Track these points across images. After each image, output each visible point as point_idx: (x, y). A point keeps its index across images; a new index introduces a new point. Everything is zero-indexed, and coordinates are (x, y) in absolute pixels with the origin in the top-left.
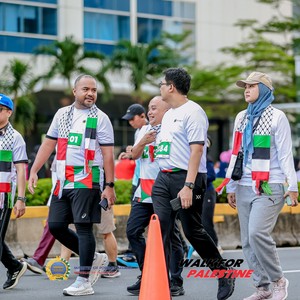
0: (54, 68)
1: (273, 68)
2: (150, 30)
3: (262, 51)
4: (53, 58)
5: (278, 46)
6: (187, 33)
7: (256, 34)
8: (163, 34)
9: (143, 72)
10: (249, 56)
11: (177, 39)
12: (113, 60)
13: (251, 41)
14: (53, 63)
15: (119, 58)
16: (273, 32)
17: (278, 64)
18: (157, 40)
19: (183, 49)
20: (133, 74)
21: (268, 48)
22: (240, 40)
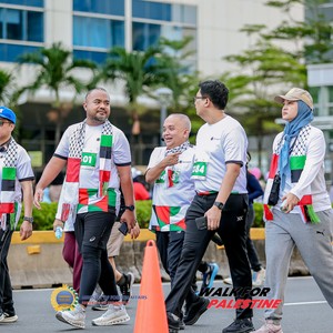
0: (39, 78)
1: (283, 78)
2: (146, 36)
3: (271, 59)
4: (39, 67)
5: (289, 54)
6: (188, 40)
7: (263, 41)
8: (162, 41)
9: (139, 83)
10: (257, 64)
11: (177, 46)
12: (105, 70)
13: (258, 48)
14: (39, 73)
15: (113, 67)
16: (283, 38)
17: (289, 73)
18: (154, 47)
19: (183, 57)
20: (128, 85)
21: (277, 56)
22: (246, 48)
